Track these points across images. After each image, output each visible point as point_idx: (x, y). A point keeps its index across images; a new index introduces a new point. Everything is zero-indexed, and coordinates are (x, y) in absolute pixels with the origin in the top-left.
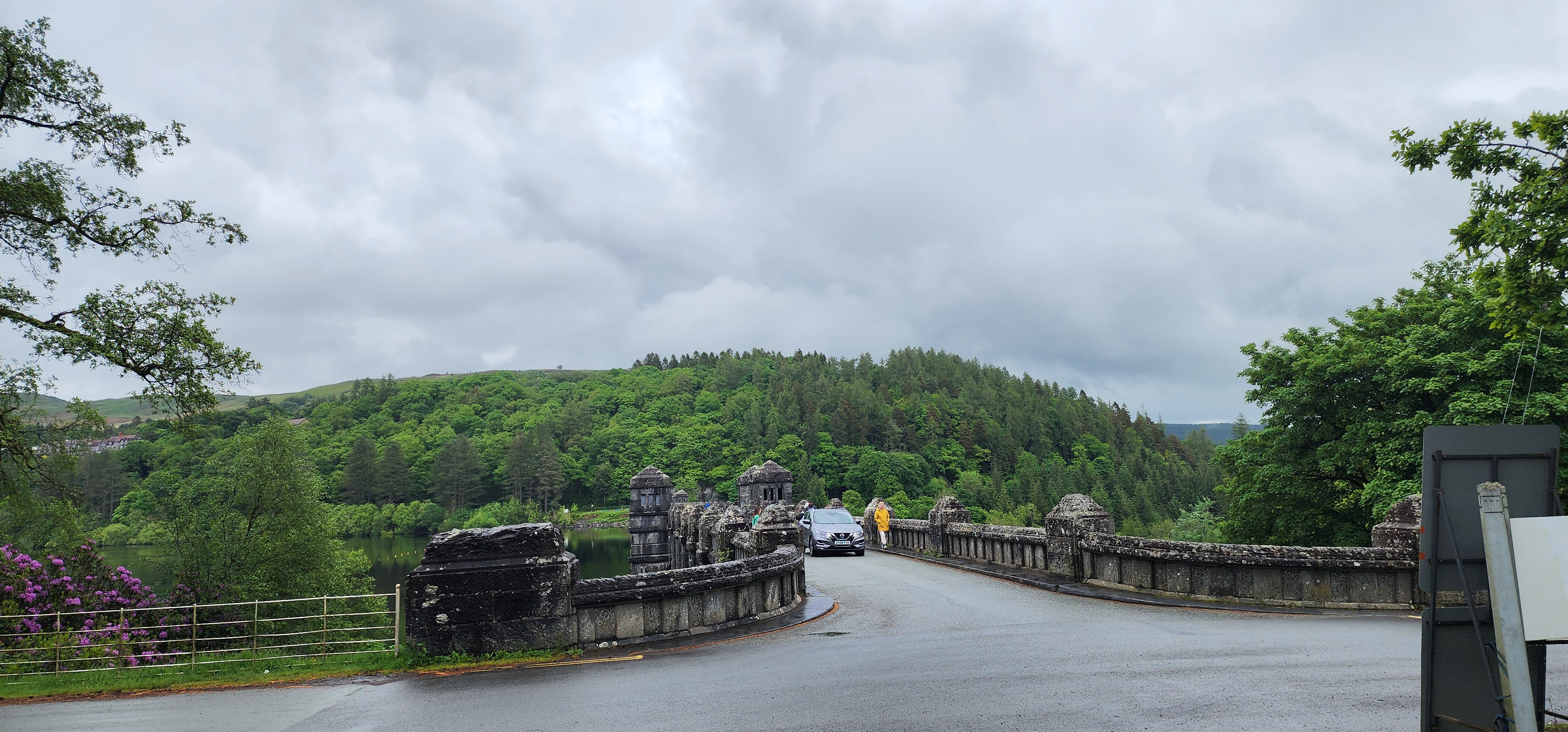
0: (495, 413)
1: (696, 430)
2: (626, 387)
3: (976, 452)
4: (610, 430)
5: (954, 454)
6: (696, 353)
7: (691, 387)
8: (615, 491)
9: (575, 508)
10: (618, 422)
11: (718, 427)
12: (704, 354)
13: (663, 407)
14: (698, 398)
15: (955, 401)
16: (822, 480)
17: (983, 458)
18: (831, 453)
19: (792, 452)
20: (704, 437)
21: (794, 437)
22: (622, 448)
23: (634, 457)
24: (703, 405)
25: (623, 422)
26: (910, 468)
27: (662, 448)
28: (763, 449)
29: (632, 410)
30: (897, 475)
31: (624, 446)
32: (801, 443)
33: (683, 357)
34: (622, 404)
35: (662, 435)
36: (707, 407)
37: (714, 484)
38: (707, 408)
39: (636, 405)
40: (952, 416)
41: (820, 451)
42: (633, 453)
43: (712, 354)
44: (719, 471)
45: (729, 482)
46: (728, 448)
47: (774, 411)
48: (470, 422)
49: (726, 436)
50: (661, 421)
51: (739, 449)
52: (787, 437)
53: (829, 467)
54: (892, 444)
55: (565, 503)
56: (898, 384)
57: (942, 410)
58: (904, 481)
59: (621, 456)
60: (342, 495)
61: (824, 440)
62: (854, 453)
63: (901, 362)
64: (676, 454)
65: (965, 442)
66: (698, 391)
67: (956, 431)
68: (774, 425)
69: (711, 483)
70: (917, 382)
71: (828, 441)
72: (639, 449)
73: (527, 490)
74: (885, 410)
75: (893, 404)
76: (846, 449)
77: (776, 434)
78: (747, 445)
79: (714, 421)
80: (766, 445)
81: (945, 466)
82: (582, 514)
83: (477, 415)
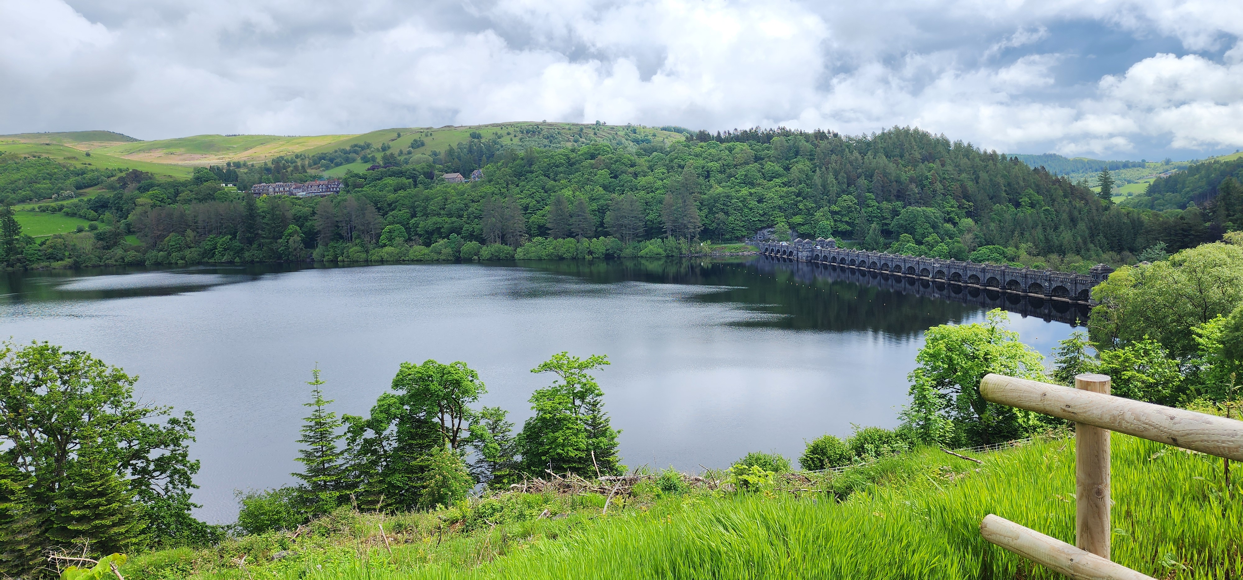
1: (777, 191)
2: (707, 158)
3: (964, 204)
4: (717, 191)
5: (952, 207)
7: (753, 158)
8: (730, 232)
9: (709, 242)
11: (793, 189)
13: (746, 175)
14: (766, 167)
15: (944, 168)
16: (873, 226)
17: (967, 208)
18: (876, 208)
19: (849, 207)
20: (783, 196)
21: (850, 197)
22: (729, 203)
24: (773, 173)
25: (721, 185)
26: (935, 218)
27: (756, 203)
28: (828, 205)
29: (717, 175)
30: (929, 223)
32: (856, 201)
34: (712, 171)
35: (751, 194)
38: (777, 175)
39: (720, 172)
40: (944, 178)
41: (868, 206)
42: (737, 206)
44: (798, 219)
45: (806, 227)
46: (802, 204)
47: (831, 178)
49: (798, 195)
50: (747, 184)
51: (811, 204)
52: (845, 197)
53: (874, 217)
54: (913, 201)
55: (702, 239)
56: (902, 156)
57: (940, 176)
58: (933, 227)
59: (729, 208)
60: (549, 232)
61: (870, 199)
62: (891, 207)
63: (899, 139)
64: (767, 207)
65: (956, 198)
66: (760, 161)
67: (948, 190)
68: (834, 189)
69: (792, 227)
70: (918, 156)
71: (873, 199)
72: (740, 204)
73: (678, 231)
74: (904, 177)
75: (905, 172)
76: (885, 204)
77: (835, 195)
78: (815, 202)
79: (785, 184)
80: (829, 202)
81: (948, 215)
82: (715, 246)
83: (611, 178)
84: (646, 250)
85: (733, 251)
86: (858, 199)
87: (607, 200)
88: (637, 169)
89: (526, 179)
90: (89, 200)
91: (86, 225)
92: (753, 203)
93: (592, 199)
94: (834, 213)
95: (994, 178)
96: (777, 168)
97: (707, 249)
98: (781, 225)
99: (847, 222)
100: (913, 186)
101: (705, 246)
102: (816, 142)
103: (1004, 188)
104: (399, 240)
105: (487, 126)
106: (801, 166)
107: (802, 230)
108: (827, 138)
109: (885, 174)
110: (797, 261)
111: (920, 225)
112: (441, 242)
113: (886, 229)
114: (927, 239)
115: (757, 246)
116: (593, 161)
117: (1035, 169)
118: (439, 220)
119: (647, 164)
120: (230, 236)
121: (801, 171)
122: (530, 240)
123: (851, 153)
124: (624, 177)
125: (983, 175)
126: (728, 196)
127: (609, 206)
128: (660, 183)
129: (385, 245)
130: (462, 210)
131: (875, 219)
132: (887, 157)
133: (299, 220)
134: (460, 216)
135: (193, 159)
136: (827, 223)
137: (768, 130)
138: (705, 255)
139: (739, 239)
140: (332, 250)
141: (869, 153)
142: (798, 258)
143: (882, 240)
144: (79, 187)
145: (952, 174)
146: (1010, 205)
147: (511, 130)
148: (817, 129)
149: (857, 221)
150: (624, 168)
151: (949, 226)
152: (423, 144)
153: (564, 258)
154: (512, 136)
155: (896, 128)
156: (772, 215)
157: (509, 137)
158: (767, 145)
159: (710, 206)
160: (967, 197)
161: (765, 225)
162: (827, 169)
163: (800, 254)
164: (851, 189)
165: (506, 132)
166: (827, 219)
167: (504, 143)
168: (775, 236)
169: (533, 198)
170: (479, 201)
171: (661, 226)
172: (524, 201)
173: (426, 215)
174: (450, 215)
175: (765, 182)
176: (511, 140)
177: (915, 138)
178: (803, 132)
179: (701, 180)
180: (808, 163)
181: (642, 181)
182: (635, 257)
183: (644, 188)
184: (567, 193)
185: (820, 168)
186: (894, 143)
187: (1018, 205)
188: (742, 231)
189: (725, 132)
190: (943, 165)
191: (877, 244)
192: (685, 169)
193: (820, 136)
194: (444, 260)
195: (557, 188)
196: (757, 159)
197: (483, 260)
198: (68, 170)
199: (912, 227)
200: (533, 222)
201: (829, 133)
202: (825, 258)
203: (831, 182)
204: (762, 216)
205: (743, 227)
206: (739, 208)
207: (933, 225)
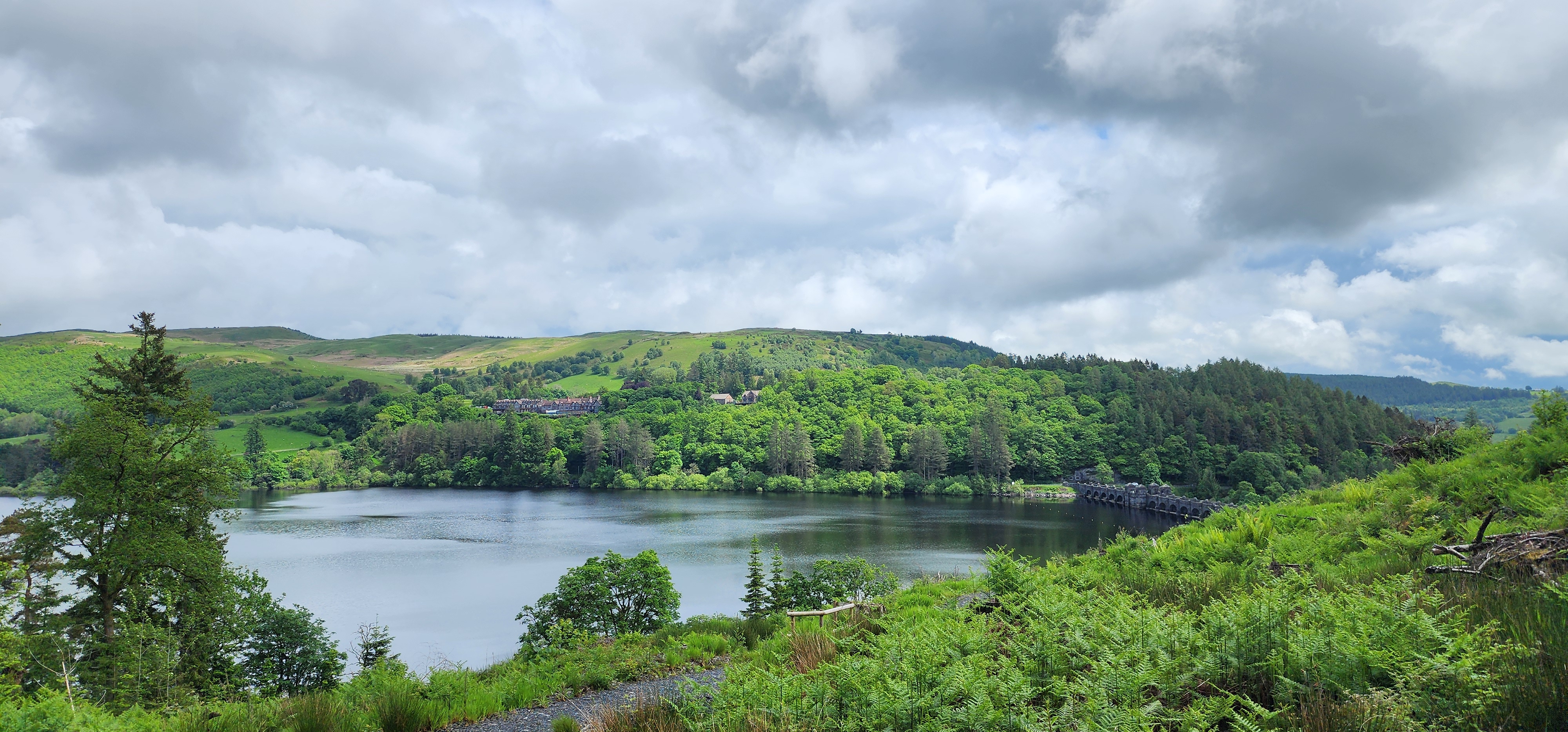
1: (1095, 428)
2: (1011, 387)
3: (1308, 449)
4: (1027, 424)
5: (1294, 452)
8: (1044, 470)
9: (1022, 481)
10: (1029, 418)
11: (1113, 426)
14: (1081, 401)
15: (1283, 407)
17: (1311, 454)
18: (1208, 450)
19: (1178, 449)
20: (1102, 433)
21: (1179, 438)
22: (1041, 439)
23: (1053, 446)
24: (1089, 407)
26: (1277, 464)
27: (1072, 440)
28: (1154, 445)
29: (1025, 406)
30: (1270, 470)
31: (1043, 438)
32: (1185, 442)
35: (1065, 430)
36: (1094, 409)
37: (1117, 469)
39: (1028, 403)
40: (1283, 419)
41: (1200, 448)
42: (1051, 443)
44: (1121, 460)
45: (1130, 468)
47: (1156, 416)
49: (1119, 433)
51: (1135, 444)
52: (1173, 437)
53: (1207, 460)
54: (1249, 444)
55: (1014, 478)
56: (1233, 394)
57: (1277, 416)
58: (1275, 474)
59: (1043, 444)
60: (841, 463)
61: (1202, 440)
62: (1225, 451)
63: (1228, 372)
64: (1086, 445)
65: (1298, 442)
66: (1073, 393)
67: (1288, 433)
68: (1162, 427)
69: (1116, 467)
70: (1251, 392)
71: (1204, 441)
72: (1054, 440)
73: (986, 467)
74: (1237, 416)
75: (1238, 411)
76: (1218, 447)
77: (1161, 434)
78: (1139, 442)
79: (1103, 421)
80: (1155, 442)
81: (1290, 460)
82: (1028, 486)
83: (905, 405)
84: (952, 487)
85: (1050, 492)
86: (1187, 440)
87: (903, 430)
88: (934, 397)
89: (809, 403)
90: (318, 413)
91: (319, 441)
92: (1070, 440)
93: (886, 429)
94: (1161, 454)
95: (1340, 420)
96: (1093, 402)
97: (1020, 489)
98: (1103, 467)
99: (1177, 466)
100: (1248, 428)
101: (1018, 486)
102: (1134, 373)
103: (1352, 432)
104: (674, 468)
105: (729, 334)
106: (1121, 401)
107: (1126, 471)
108: (1147, 371)
109: (1217, 413)
110: (1129, 507)
111: (1260, 472)
112: (723, 471)
113: (1220, 475)
114: (1268, 487)
115: (1076, 488)
116: (883, 387)
117: (1388, 410)
118: (717, 446)
119: (944, 392)
120: (485, 458)
121: (1120, 406)
122: (820, 472)
123: (1176, 387)
124: (920, 405)
125: (1328, 417)
126: (1039, 431)
127: (906, 436)
128: (962, 413)
129: (660, 473)
130: (741, 436)
131: (1208, 463)
132: (1216, 392)
133: (560, 442)
134: (739, 443)
135: (388, 363)
136: (1155, 467)
137: (1076, 357)
138: (1019, 495)
139: (1055, 480)
140: (599, 476)
141: (1196, 390)
142: (1130, 504)
143: (1216, 486)
144: (297, 397)
145: (1293, 415)
146: (1360, 451)
147: (758, 339)
148: (1134, 359)
149: (1188, 464)
150: (918, 395)
151: (1292, 473)
152: (660, 354)
153: (859, 493)
154: (760, 346)
155: (1224, 359)
156: (1091, 453)
157: (757, 348)
158: (1078, 374)
159: (1020, 441)
160: (1310, 441)
161: (1083, 465)
162: (1151, 405)
163: (1132, 500)
164: (1180, 428)
165: (753, 341)
166: (1154, 461)
167: (753, 355)
168: (1097, 477)
169: (818, 424)
170: (759, 427)
171: (967, 461)
172: (810, 428)
173: (702, 440)
174: (728, 441)
175: (1080, 417)
176: (760, 351)
177: (1246, 373)
178: (1117, 360)
179: (1008, 412)
180: (1127, 397)
181: (940, 409)
182: (939, 494)
183: (945, 418)
184: (859, 420)
185: (1142, 403)
186: (1222, 377)
187: (1369, 451)
188: (1057, 470)
189: (1027, 357)
190: (1281, 405)
191: (1212, 491)
192: (989, 399)
193: (1137, 366)
194: (724, 490)
195: (846, 415)
196: (1068, 390)
197: (769, 491)
198: (282, 377)
199: (1251, 473)
200: (822, 451)
201: (1147, 362)
202: (1163, 506)
203: (1157, 420)
204: (1080, 454)
205: (1058, 465)
206: (1053, 444)
207: (1274, 472)
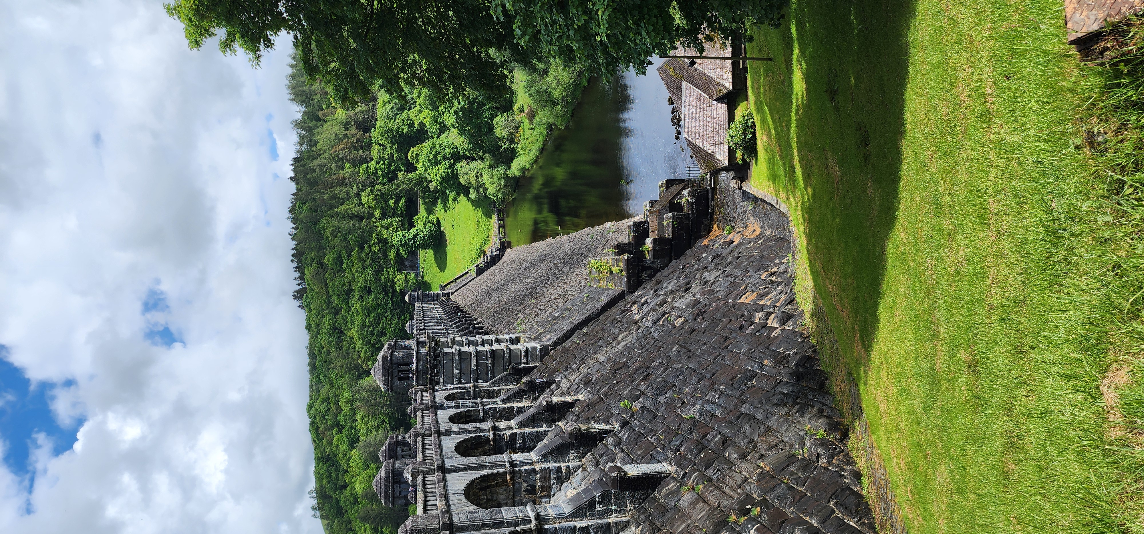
0: (341, 419)
1: (357, 271)
2: (320, 321)
4: (356, 336)
6: (292, 261)
7: (321, 271)
10: (350, 329)
11: (355, 253)
12: (293, 255)
13: (338, 295)
14: (330, 265)
16: (400, 175)
18: (378, 165)
20: (363, 266)
21: (363, 195)
22: (371, 329)
23: (379, 318)
24: (336, 264)
25: (349, 326)
26: (390, 103)
27: (371, 298)
28: (373, 220)
29: (340, 318)
30: (396, 115)
31: (369, 327)
32: (369, 189)
33: (296, 271)
34: (334, 325)
35: (361, 297)
36: (337, 260)
38: (339, 261)
41: (375, 173)
42: (375, 320)
43: (293, 249)
46: (373, 247)
48: (347, 437)
49: (362, 248)
50: (349, 297)
52: (364, 199)
59: (377, 329)
61: (367, 170)
62: (377, 146)
71: (367, 167)
76: (375, 151)
92: (370, 300)
114: (416, 125)
126: (362, 327)
156: (386, 284)
199: (400, 136)
203: (346, 210)
204: (386, 294)
205: (399, 318)
206: (376, 319)
207: (398, 109)
